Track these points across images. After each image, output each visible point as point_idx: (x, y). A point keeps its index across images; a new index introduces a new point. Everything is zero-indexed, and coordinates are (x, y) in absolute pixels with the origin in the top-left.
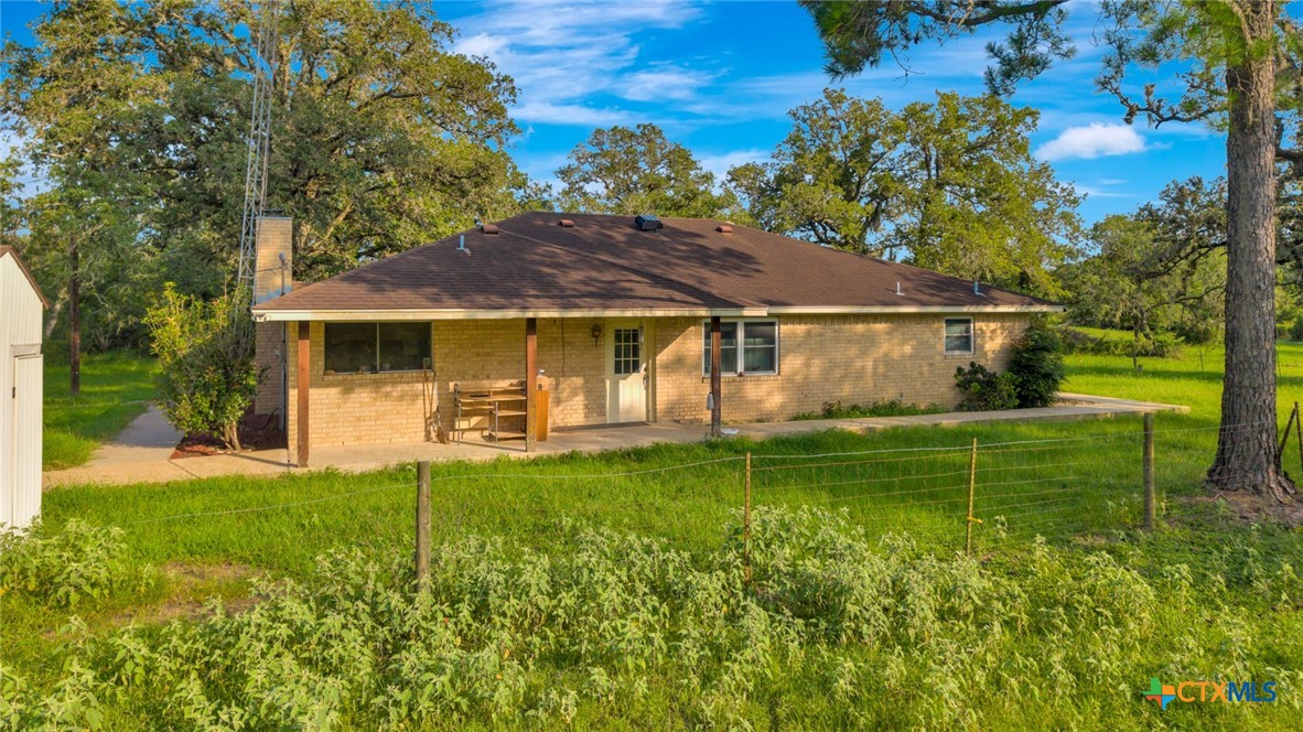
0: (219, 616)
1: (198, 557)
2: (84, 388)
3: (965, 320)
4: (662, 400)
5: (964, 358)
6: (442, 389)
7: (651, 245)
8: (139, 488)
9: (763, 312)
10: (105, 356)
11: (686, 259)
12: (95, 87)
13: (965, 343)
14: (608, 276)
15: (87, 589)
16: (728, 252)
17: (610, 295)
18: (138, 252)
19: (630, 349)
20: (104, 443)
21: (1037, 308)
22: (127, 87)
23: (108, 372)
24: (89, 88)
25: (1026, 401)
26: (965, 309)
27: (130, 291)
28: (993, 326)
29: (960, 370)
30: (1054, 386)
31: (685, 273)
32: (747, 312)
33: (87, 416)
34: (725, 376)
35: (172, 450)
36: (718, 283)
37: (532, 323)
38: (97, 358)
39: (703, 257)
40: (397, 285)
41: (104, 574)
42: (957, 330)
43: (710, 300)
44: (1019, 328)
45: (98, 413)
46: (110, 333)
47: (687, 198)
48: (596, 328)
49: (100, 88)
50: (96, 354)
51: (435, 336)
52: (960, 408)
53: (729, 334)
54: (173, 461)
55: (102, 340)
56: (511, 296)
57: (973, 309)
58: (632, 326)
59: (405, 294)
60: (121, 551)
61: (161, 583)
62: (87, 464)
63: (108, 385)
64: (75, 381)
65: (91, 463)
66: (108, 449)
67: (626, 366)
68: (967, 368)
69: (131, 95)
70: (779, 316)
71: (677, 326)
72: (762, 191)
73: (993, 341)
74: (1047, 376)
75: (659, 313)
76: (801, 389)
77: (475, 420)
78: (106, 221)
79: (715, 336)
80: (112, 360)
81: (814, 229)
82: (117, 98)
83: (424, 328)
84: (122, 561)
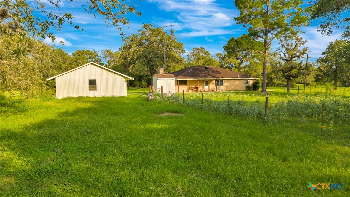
3: (247, 80)
4: (210, 88)
5: (247, 85)
6: (188, 87)
7: (207, 70)
9: (222, 79)
11: (211, 72)
13: (247, 83)
14: (205, 75)
16: (217, 71)
17: (206, 77)
19: (206, 83)
21: (256, 78)
25: (255, 90)
26: (247, 79)
28: (251, 80)
29: (246, 86)
30: (258, 88)
31: (212, 74)
32: (220, 79)
34: (218, 86)
36: (216, 75)
37: (198, 80)
39: (213, 72)
40: (186, 76)
42: (246, 81)
43: (216, 77)
44: (254, 81)
47: (209, 60)
48: (203, 81)
51: (187, 81)
52: (246, 91)
53: (218, 82)
56: (196, 77)
57: (248, 79)
58: (207, 81)
59: (187, 77)
67: (206, 85)
68: (247, 86)
70: (224, 79)
71: (212, 80)
72: (221, 58)
73: (251, 82)
74: (257, 87)
75: (211, 79)
76: (227, 87)
77: (191, 90)
79: (217, 81)
81: (231, 65)
83: (186, 81)
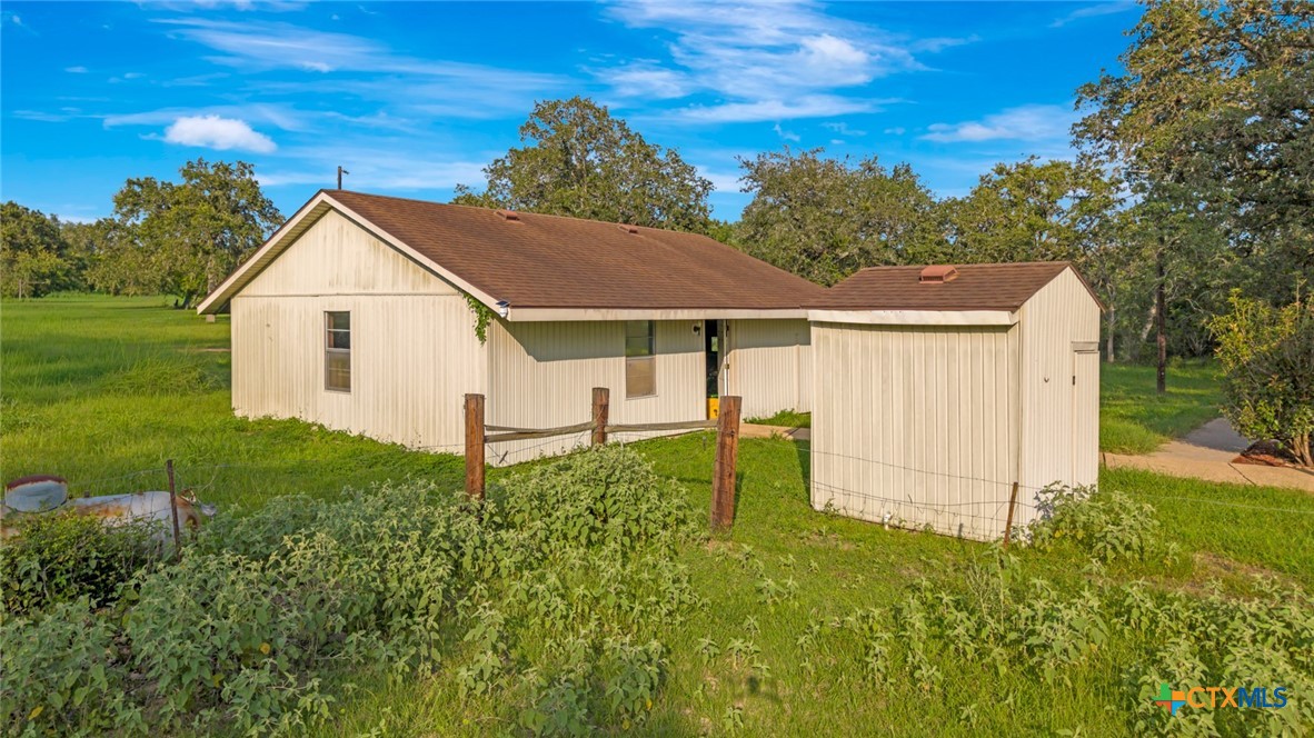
0: (1216, 596)
1: (1231, 553)
2: (1169, 389)
8: (1192, 481)
10: (1198, 361)
12: (1178, 101)
15: (1121, 549)
18: (1217, 258)
20: (1172, 440)
22: (1208, 96)
23: (1197, 376)
24: (1173, 104)
27: (1222, 297)
33: (1163, 413)
35: (1237, 455)
38: (1190, 362)
41: (1135, 541)
45: (1175, 413)
46: (1204, 338)
49: (1184, 101)
50: (1190, 358)
54: (1234, 465)
55: (1197, 345)
60: (1153, 527)
61: (1188, 563)
62: (1152, 454)
63: (1195, 388)
64: (1161, 381)
65: (1156, 453)
66: (1175, 444)
69: (1212, 104)
78: (1184, 231)
80: (1203, 365)
82: (1198, 109)
84: (1153, 535)
